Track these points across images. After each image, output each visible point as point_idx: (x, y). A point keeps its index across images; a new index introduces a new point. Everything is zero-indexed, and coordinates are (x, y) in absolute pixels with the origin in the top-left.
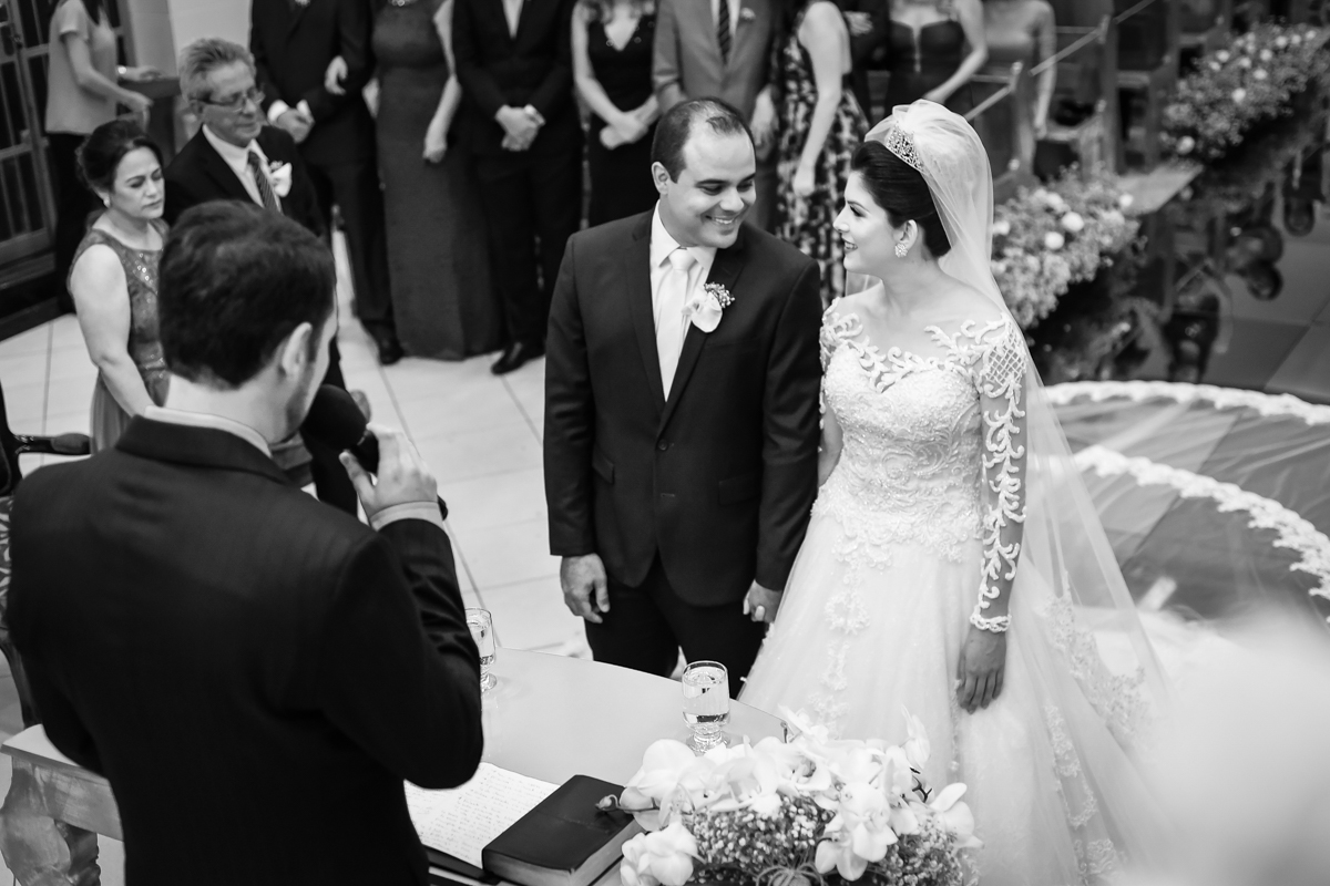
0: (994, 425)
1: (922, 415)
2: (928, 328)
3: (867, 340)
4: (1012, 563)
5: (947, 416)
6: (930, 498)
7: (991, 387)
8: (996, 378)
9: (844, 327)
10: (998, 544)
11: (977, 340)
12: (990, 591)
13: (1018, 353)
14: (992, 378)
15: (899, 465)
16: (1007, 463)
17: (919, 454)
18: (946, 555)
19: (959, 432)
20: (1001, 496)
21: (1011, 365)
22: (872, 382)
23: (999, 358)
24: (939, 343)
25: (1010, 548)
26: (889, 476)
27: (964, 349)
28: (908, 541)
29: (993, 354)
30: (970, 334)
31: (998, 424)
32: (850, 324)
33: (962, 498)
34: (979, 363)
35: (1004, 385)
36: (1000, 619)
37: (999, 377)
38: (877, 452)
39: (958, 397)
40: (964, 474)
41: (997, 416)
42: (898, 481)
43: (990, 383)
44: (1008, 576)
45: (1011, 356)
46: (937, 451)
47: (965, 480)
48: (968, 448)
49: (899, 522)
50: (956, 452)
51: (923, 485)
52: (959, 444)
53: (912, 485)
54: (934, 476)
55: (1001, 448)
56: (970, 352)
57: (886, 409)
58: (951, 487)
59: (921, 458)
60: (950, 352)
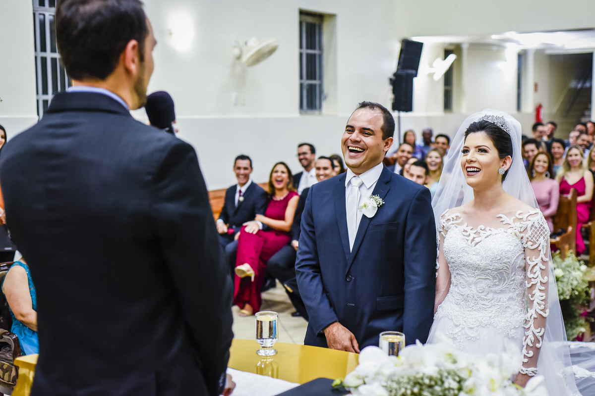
0: (532, 264)
1: (496, 254)
2: (498, 216)
3: (466, 224)
4: (540, 339)
5: (510, 255)
6: (500, 303)
7: (531, 243)
8: (534, 239)
9: (452, 219)
10: (532, 328)
11: (524, 219)
12: (527, 353)
13: (545, 227)
14: (532, 239)
15: (484, 284)
16: (539, 284)
17: (494, 278)
18: (508, 334)
19: (515, 266)
20: (535, 302)
21: (542, 233)
22: (469, 242)
23: (536, 228)
24: (504, 223)
25: (539, 330)
26: (477, 291)
27: (518, 224)
28: (488, 326)
29: (532, 226)
30: (521, 217)
31: (535, 263)
32: (455, 218)
33: (516, 305)
34: (526, 231)
35: (538, 243)
36: (533, 369)
37: (536, 238)
38: (472, 279)
39: (515, 246)
40: (517, 292)
41: (534, 259)
42: (483, 294)
43: (531, 241)
44: (538, 345)
45: (542, 228)
46: (503, 277)
47: (517, 295)
48: (519, 277)
49: (483, 316)
50: (513, 278)
51: (496, 296)
52: (515, 274)
53: (490, 296)
54: (502, 292)
55: (535, 276)
56: (521, 225)
57: (477, 254)
58: (511, 299)
59: (495, 281)
60: (510, 226)
